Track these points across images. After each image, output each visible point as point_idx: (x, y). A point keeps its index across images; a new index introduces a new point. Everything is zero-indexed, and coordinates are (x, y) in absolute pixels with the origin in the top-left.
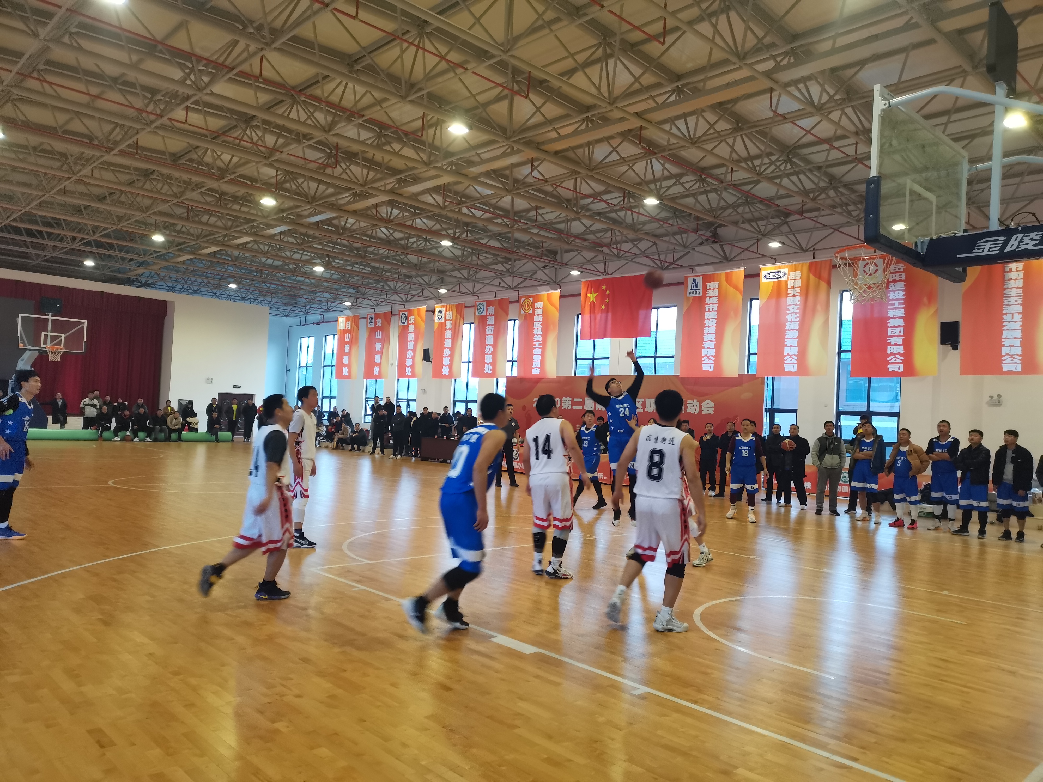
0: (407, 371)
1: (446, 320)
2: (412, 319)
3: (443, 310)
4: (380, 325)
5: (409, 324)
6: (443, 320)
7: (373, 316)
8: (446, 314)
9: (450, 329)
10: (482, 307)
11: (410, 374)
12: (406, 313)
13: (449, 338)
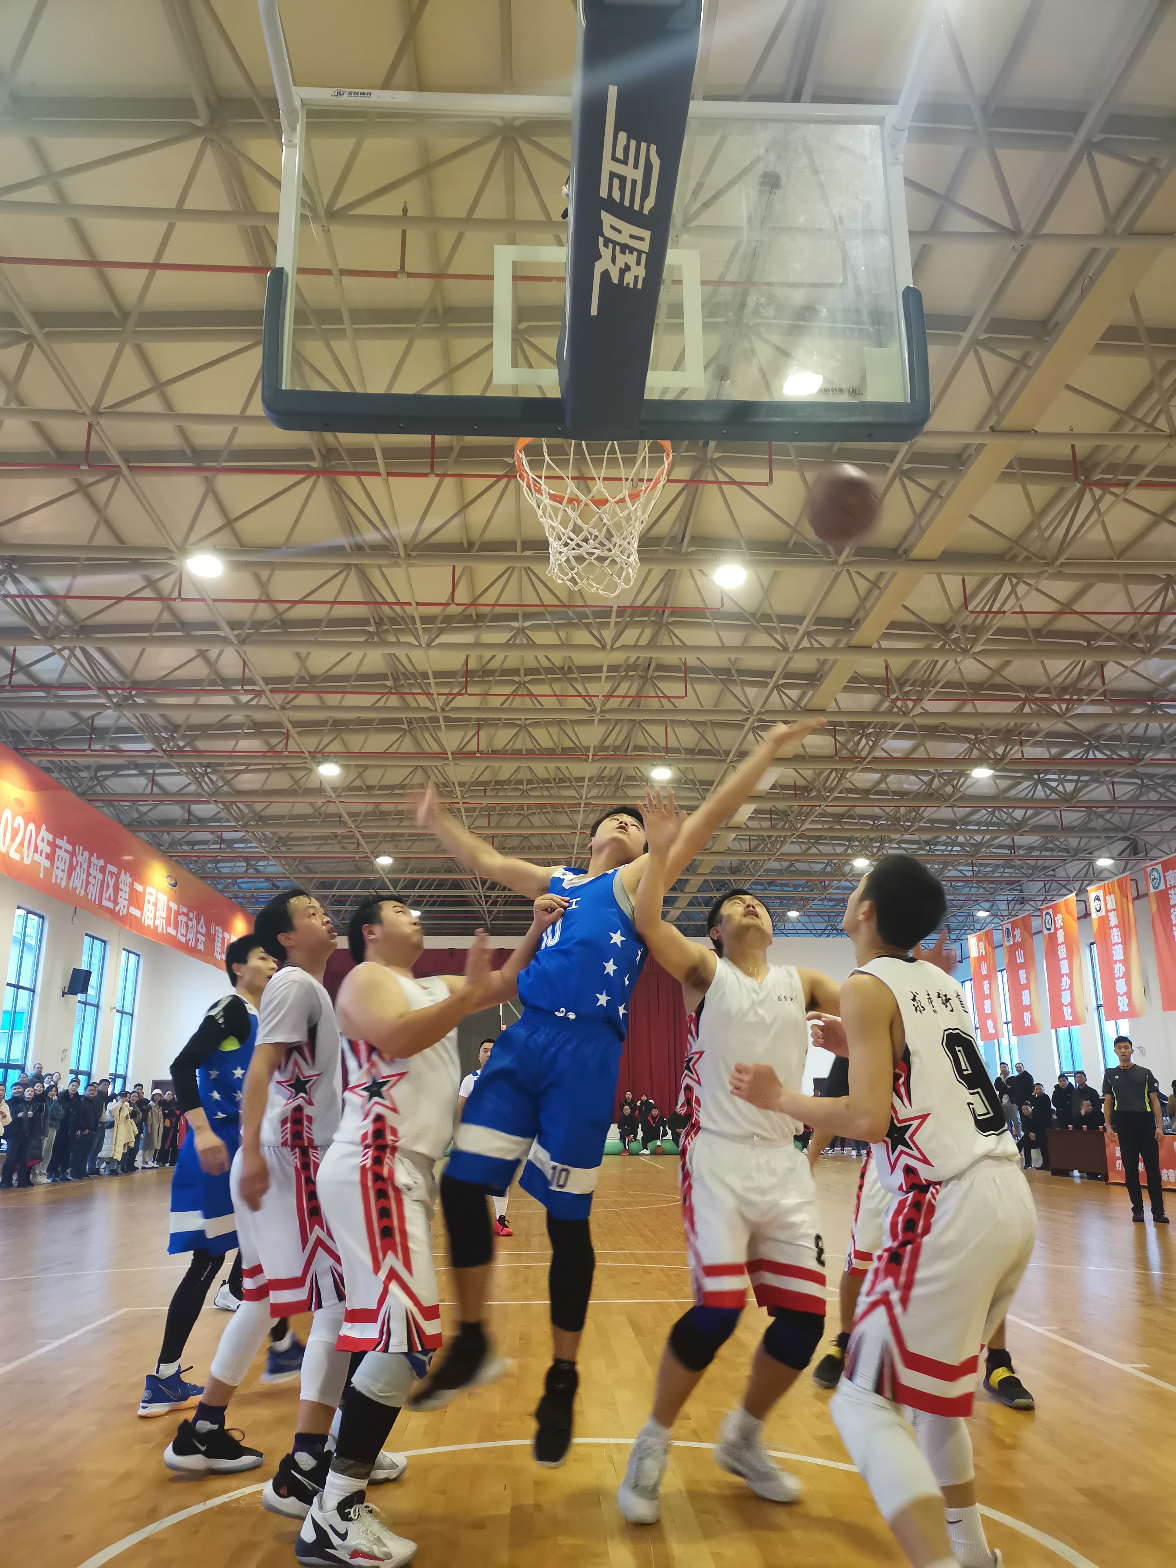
0: (1066, 1014)
1: (1107, 911)
2: (1059, 918)
3: (1101, 893)
4: (1020, 940)
5: (1056, 929)
6: (1103, 913)
7: (1009, 926)
8: (1105, 900)
9: (1116, 927)
10: (1157, 876)
11: (1070, 1018)
12: (1050, 911)
13: (1117, 943)
